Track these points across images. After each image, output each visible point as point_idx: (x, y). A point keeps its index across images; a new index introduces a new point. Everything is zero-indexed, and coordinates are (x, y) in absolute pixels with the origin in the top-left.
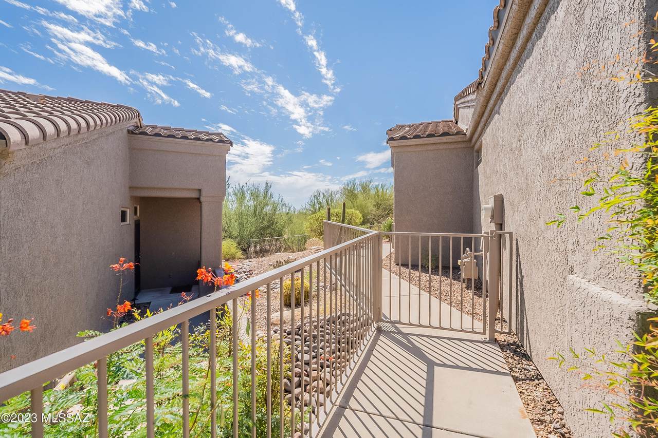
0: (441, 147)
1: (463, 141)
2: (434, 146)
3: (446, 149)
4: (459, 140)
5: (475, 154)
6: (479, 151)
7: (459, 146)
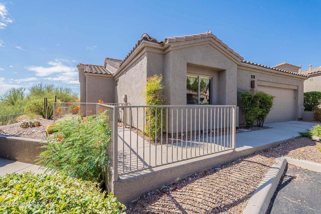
0: (104, 78)
1: (112, 77)
2: (102, 77)
3: (106, 79)
4: (110, 77)
5: (115, 82)
6: (116, 82)
7: (110, 78)
